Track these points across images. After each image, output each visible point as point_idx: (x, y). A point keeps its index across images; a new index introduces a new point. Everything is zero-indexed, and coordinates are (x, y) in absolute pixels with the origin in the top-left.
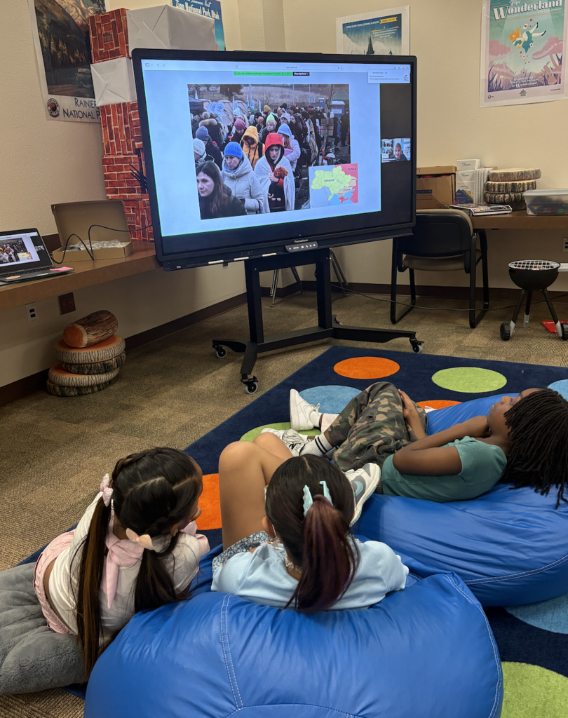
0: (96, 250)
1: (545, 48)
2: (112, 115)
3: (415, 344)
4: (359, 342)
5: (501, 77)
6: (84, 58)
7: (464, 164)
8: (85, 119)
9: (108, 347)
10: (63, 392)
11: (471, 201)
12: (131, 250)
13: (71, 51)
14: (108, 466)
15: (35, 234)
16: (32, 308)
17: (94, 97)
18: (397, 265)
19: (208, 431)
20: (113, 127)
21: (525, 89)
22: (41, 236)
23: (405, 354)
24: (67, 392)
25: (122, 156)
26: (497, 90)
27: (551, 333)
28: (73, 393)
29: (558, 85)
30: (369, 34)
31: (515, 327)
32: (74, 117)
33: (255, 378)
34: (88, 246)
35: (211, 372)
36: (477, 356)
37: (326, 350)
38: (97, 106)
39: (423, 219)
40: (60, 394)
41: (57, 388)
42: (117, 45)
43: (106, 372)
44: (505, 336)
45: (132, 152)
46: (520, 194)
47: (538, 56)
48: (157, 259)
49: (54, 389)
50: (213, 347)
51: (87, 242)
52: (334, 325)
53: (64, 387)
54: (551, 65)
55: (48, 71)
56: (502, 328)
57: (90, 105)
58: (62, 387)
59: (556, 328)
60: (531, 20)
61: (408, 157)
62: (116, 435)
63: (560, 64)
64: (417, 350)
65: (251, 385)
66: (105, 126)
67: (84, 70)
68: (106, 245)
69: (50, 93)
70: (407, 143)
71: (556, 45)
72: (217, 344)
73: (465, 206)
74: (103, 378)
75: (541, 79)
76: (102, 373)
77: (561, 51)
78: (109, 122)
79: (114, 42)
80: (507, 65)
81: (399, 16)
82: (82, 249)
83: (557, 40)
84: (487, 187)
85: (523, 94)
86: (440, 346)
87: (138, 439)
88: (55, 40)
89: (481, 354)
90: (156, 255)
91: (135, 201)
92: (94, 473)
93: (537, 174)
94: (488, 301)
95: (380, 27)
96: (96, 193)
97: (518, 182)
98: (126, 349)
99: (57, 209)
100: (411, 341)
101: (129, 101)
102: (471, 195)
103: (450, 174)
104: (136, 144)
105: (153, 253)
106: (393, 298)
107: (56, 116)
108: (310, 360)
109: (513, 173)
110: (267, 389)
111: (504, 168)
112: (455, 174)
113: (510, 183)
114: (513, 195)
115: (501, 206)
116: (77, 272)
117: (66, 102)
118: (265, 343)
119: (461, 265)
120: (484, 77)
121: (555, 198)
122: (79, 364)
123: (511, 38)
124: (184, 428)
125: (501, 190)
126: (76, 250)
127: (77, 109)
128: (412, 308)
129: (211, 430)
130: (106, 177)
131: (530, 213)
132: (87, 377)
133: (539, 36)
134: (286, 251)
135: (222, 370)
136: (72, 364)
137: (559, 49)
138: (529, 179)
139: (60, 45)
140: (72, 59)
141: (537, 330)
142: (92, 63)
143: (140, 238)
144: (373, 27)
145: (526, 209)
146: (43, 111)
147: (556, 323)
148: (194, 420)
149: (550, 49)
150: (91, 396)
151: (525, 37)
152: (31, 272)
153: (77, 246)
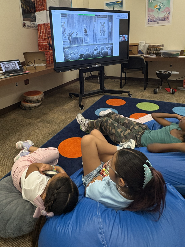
0: (36, 66)
1: (165, 10)
2: (41, 27)
3: (129, 95)
4: (112, 94)
5: (152, 18)
6: (33, 11)
7: (141, 43)
8: (33, 28)
9: (39, 95)
10: (25, 109)
11: (143, 53)
12: (46, 67)
13: (30, 9)
14: (40, 134)
15: (18, 61)
16: (16, 83)
17: (36, 22)
18: (122, 71)
19: (70, 122)
20: (41, 31)
21: (159, 22)
22: (20, 62)
23: (127, 98)
24: (26, 108)
25: (44, 39)
26: (150, 22)
27: (168, 92)
28: (28, 109)
29: (168, 20)
30: (113, 6)
31: (158, 90)
32: (30, 27)
33: (83, 105)
34: (34, 65)
35: (69, 103)
36: (148, 99)
37: (102, 96)
38: (37, 24)
39: (131, 58)
40: (24, 109)
41: (24, 107)
42: (43, 7)
43: (38, 102)
44: (155, 93)
45: (47, 38)
46: (158, 51)
47: (162, 12)
48: (54, 69)
49: (23, 108)
50: (69, 95)
51: (34, 64)
52: (105, 89)
53: (26, 107)
54: (166, 15)
55: (23, 14)
56: (154, 91)
57: (35, 24)
58: (25, 107)
59: (170, 91)
60: (161, 2)
61: (127, 40)
62: (42, 123)
63: (169, 15)
64: (130, 97)
65: (82, 107)
66: (39, 30)
67: (33, 14)
68: (39, 65)
69: (24, 20)
70: (127, 36)
71: (168, 9)
72: (70, 94)
73: (142, 55)
74: (37, 104)
75: (163, 19)
76: (37, 103)
77: (169, 11)
78: (40, 29)
79: (42, 6)
80: (154, 15)
81: (122, 1)
82: (32, 66)
83: (168, 8)
84: (148, 49)
85: (158, 23)
86: (136, 96)
87: (49, 124)
88: (25, 5)
89: (149, 98)
90: (54, 68)
91: (47, 52)
92: (36, 136)
93: (163, 46)
94: (148, 82)
95: (116, 4)
96: (36, 50)
97: (158, 48)
98: (44, 96)
99: (25, 54)
100: (128, 94)
101: (46, 23)
102: (143, 52)
103: (137, 45)
104: (48, 35)
105: (53, 67)
106: (121, 81)
107: (25, 27)
108: (98, 100)
109: (156, 45)
110: (86, 109)
111: (153, 44)
112: (138, 46)
113: (155, 48)
114: (156, 52)
115: (153, 55)
116: (31, 73)
117: (28, 23)
118: (85, 94)
119: (141, 72)
120: (147, 18)
121: (169, 53)
122: (30, 100)
123: (155, 7)
124: (62, 121)
125: (153, 50)
126: (30, 66)
127: (31, 25)
128: (125, 84)
129: (71, 122)
130: (39, 45)
131: (162, 57)
132: (32, 104)
133: (163, 7)
134: (92, 67)
135: (72, 102)
136: (28, 100)
137: (169, 10)
138: (161, 47)
139: (27, 7)
140: (30, 11)
141: (164, 91)
142: (36, 12)
143: (48, 63)
144: (114, 4)
145: (161, 56)
146: (21, 25)
147: (170, 89)
148: (65, 118)
149: (166, 11)
150: (34, 110)
151: (159, 7)
152: (17, 73)
153: (30, 65)
